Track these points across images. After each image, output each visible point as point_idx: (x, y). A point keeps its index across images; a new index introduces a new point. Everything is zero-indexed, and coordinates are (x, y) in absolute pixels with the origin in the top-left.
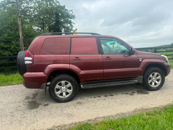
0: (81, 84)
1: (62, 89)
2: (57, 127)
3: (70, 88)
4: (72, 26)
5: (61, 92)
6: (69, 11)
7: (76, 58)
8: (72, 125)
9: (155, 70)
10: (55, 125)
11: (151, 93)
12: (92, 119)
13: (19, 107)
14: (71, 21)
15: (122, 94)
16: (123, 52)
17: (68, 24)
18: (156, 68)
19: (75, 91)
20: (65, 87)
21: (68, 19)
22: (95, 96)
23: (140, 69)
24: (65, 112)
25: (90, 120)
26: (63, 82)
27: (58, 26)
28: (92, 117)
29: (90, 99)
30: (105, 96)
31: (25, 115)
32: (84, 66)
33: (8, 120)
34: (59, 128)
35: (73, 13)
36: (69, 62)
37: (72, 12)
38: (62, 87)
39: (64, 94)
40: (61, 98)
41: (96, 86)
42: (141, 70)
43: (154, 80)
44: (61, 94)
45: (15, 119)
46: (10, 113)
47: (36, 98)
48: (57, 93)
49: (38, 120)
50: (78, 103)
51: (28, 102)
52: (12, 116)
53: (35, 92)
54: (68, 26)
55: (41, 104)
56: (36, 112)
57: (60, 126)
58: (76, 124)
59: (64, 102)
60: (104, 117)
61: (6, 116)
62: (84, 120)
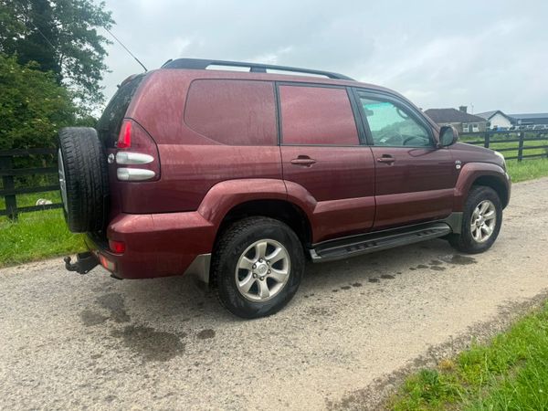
0: (313, 248)
1: (256, 271)
2: (345, 403)
3: (279, 265)
7: (300, 157)
8: (381, 386)
9: (486, 195)
10: (330, 398)
11: (482, 260)
12: (421, 357)
13: (94, 357)
14: (94, 32)
15: (412, 269)
16: (407, 140)
17: (83, 42)
19: (297, 273)
20: (264, 262)
21: (85, 26)
22: (344, 285)
23: (456, 191)
24: (306, 347)
25: (419, 361)
26: (261, 244)
27: (47, 46)
28: (418, 350)
29: (336, 295)
30: (371, 281)
31: (164, 386)
35: (103, 3)
36: (281, 172)
38: (258, 264)
39: (263, 285)
40: (257, 302)
41: (353, 250)
42: (460, 194)
44: (255, 289)
46: (85, 390)
47: (128, 313)
48: (241, 284)
49: (242, 395)
50: (314, 311)
51: (115, 333)
52: (110, 399)
53: (100, 294)
54: (84, 48)
55: (184, 335)
56: (197, 365)
57: (351, 399)
58: (391, 380)
59: (267, 314)
60: (449, 345)
61: (77, 403)
62: (403, 363)
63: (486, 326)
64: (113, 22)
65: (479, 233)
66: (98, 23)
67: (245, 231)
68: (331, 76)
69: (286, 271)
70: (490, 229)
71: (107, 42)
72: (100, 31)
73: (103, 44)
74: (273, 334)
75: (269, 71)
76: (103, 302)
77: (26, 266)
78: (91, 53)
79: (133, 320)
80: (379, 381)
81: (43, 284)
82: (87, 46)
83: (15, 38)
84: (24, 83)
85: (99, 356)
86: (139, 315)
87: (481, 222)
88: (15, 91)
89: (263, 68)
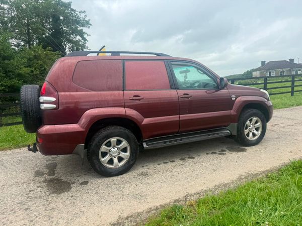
0: (144, 142)
1: (111, 153)
2: (127, 218)
3: (124, 150)
4: (85, 40)
5: (110, 157)
6: (80, 12)
7: (134, 96)
8: (150, 211)
9: (254, 114)
10: (122, 215)
11: (250, 150)
12: (179, 198)
13: (30, 191)
14: (82, 30)
15: (207, 154)
16: (205, 85)
17: (76, 35)
18: (254, 111)
19: (134, 155)
20: (116, 149)
21: (77, 27)
22: (165, 161)
23: (232, 112)
24: (126, 191)
25: (177, 201)
26: (114, 140)
27: (58, 39)
28: (180, 195)
29: (158, 166)
30: (181, 159)
31: (52, 205)
32: (148, 109)
33: (21, 217)
34: (131, 220)
35: (86, 16)
36: (123, 104)
38: (112, 149)
39: (116, 160)
40: (112, 169)
41: (168, 143)
42: (235, 113)
43: (252, 128)
44: (111, 162)
45: (35, 213)
46: (19, 205)
47: (56, 172)
48: (103, 160)
49: (83, 211)
50: (142, 174)
51: (45, 181)
52: (27, 209)
53: (48, 163)
54: (77, 39)
55: (74, 183)
56: (71, 197)
57: (131, 216)
58: (157, 209)
59: (117, 175)
60: (198, 193)
61: (13, 210)
62: (167, 201)
63: (225, 185)
64: (91, 25)
65: (251, 134)
66: (83, 26)
67: (104, 133)
68: (158, 55)
69: (128, 154)
70: (258, 133)
71: (87, 35)
72: (85, 29)
73: (85, 36)
74: (114, 184)
75: (121, 54)
76: (47, 167)
77: (24, 148)
78: (80, 41)
79: (56, 175)
80: (150, 209)
81: (26, 157)
82: (78, 38)
83: (44, 36)
84: (45, 58)
85: (32, 191)
86: (60, 173)
87: (252, 129)
88: (40, 62)
89: (118, 53)
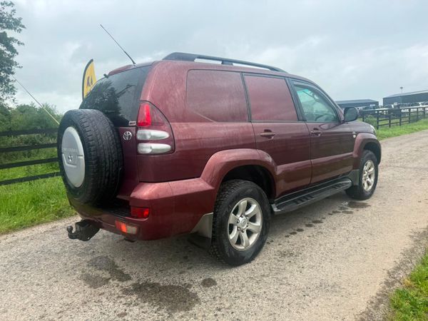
0: (274, 203)
1: (239, 225)
4: (14, 51)
7: (265, 131)
8: (377, 306)
9: (369, 156)
12: (386, 280)
15: (330, 214)
18: (370, 153)
20: (244, 218)
23: (354, 154)
26: (243, 203)
29: (290, 240)
30: (307, 226)
35: (14, 11)
37: (12, 9)
38: (241, 219)
39: (244, 235)
40: (242, 251)
42: (356, 156)
47: (125, 272)
48: (231, 237)
51: (126, 291)
53: (88, 258)
55: (189, 286)
56: (219, 310)
58: (380, 301)
59: (249, 261)
60: (398, 268)
62: (378, 287)
64: (23, 27)
65: (366, 185)
66: (9, 27)
67: (234, 192)
68: (272, 69)
69: (259, 223)
70: (372, 180)
71: (19, 43)
72: (10, 33)
73: (15, 45)
76: (96, 266)
78: (2, 52)
79: (133, 277)
80: (372, 302)
86: (137, 272)
87: (367, 176)
89: (230, 62)
